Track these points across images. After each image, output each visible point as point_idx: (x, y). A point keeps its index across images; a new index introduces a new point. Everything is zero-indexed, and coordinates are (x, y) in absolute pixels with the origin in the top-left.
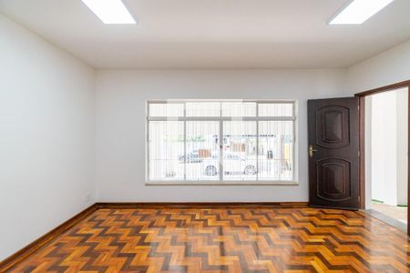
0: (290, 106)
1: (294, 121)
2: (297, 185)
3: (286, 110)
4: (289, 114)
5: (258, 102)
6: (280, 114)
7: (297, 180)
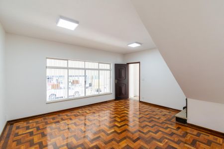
0: (109, 65)
1: (110, 71)
2: (111, 94)
3: (107, 66)
4: (109, 68)
5: (99, 63)
6: (106, 68)
7: (112, 92)
